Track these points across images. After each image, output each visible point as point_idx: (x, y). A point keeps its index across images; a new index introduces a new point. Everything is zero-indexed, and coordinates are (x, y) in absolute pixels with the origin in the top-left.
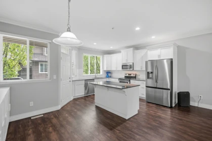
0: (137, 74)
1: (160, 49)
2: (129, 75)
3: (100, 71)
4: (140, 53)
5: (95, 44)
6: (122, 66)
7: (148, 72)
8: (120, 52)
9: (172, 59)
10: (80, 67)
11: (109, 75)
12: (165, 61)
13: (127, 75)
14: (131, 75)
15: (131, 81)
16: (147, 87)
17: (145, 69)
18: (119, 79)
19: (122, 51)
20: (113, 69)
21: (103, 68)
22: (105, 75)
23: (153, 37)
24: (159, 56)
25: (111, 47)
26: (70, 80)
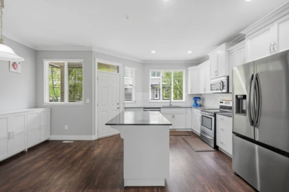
6: (211, 85)
7: (237, 97)
11: (198, 102)
13: (224, 104)
16: (233, 132)
19: (211, 56)
21: (187, 91)
26: (118, 106)
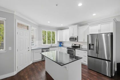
0: (81, 45)
1: (100, 24)
2: (75, 45)
3: (55, 42)
4: (83, 29)
5: (49, 22)
6: (70, 38)
7: (90, 44)
8: (68, 28)
9: (112, 33)
10: (39, 40)
11: (61, 44)
12: (103, 35)
13: (74, 45)
14: (76, 45)
15: (76, 50)
16: (88, 56)
17: (87, 41)
18: (67, 48)
19: (70, 28)
20: (64, 40)
21: (57, 40)
22: (58, 45)
23: (94, 15)
24: (100, 30)
25: (62, 25)
26: (28, 49)
